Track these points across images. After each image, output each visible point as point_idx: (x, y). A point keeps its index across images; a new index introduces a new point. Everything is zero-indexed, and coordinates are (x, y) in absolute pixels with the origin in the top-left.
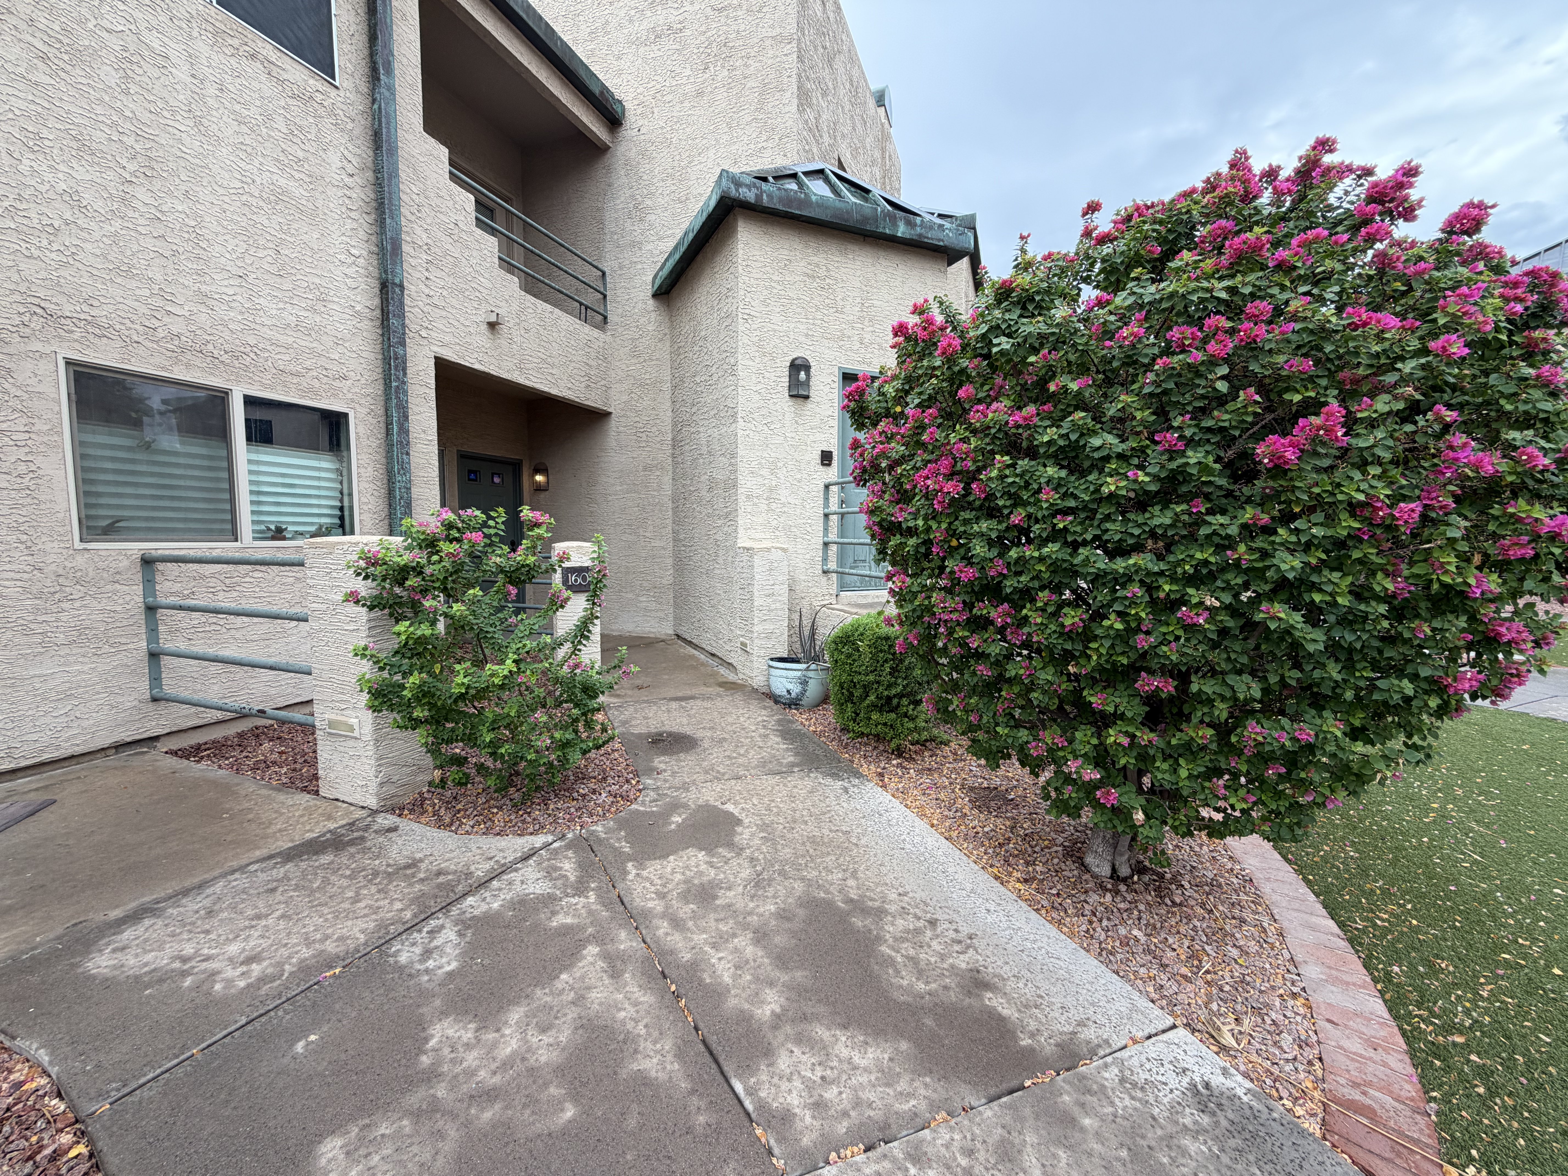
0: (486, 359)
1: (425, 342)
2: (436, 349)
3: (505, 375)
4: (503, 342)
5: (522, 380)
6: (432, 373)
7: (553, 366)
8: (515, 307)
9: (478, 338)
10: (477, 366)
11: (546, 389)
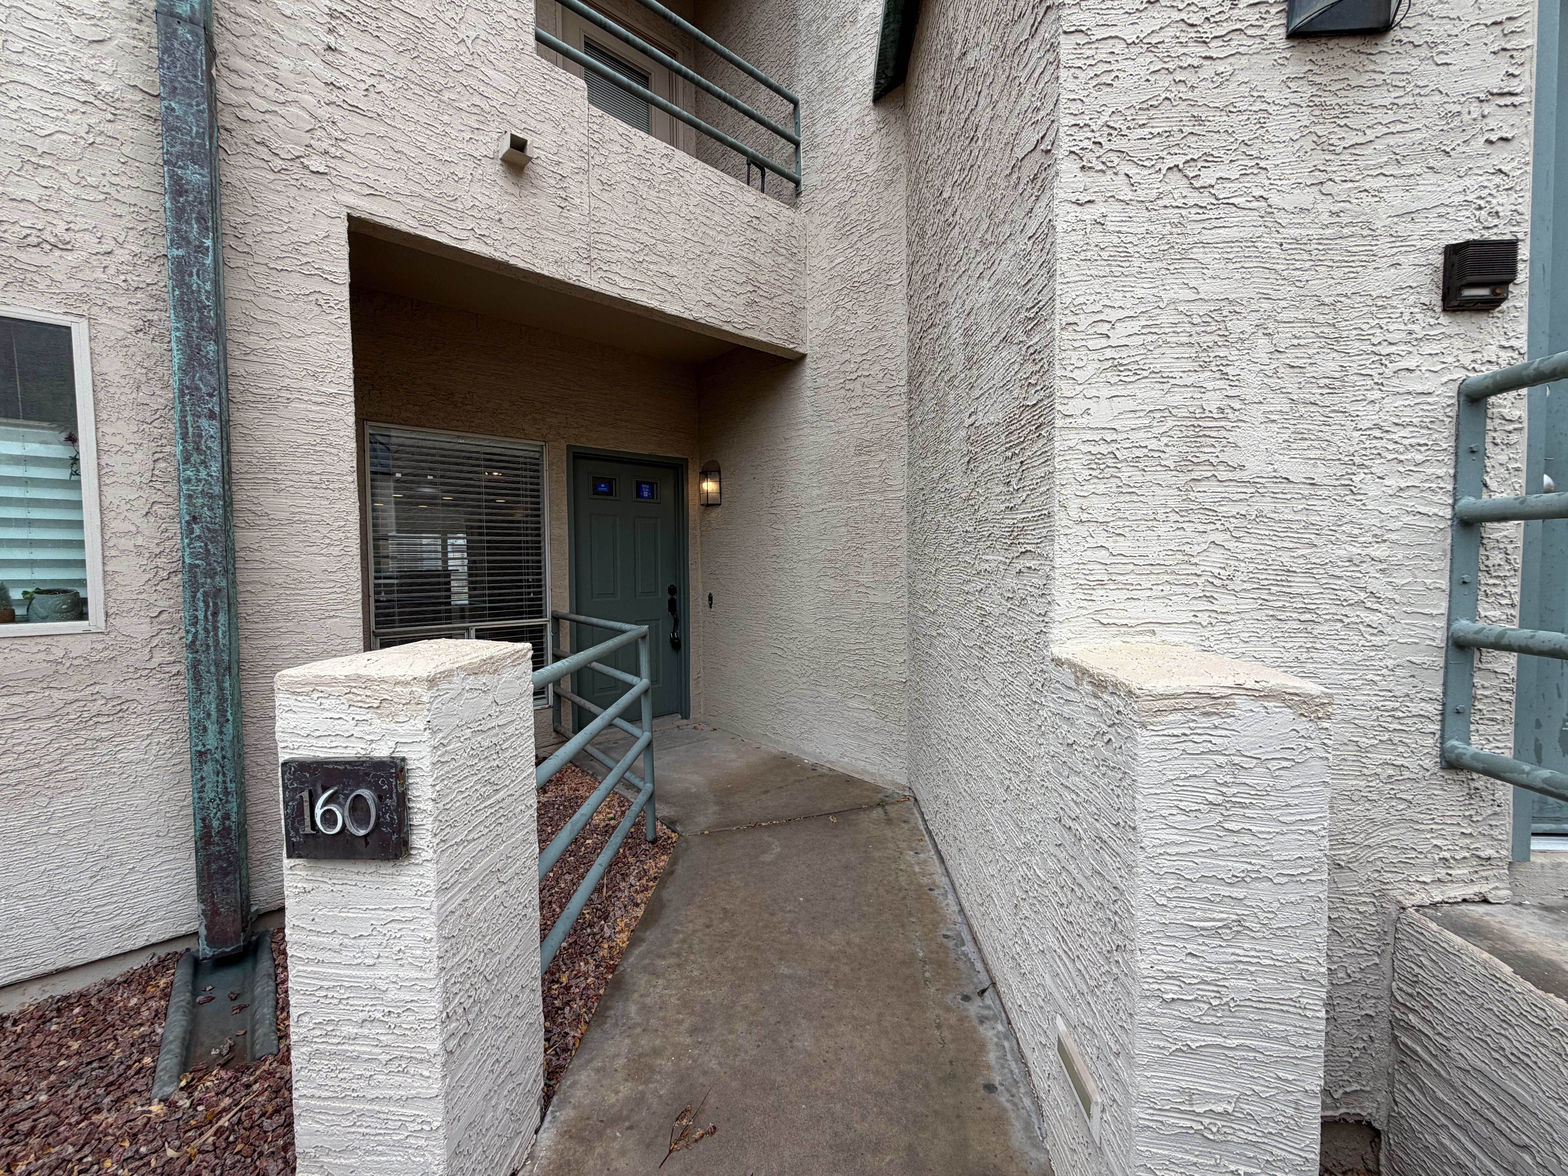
0: (497, 232)
1: (323, 183)
2: (352, 200)
3: (548, 270)
4: (546, 205)
5: (592, 282)
6: (343, 252)
7: (671, 259)
8: (577, 135)
9: (476, 188)
10: (471, 246)
11: (654, 304)
